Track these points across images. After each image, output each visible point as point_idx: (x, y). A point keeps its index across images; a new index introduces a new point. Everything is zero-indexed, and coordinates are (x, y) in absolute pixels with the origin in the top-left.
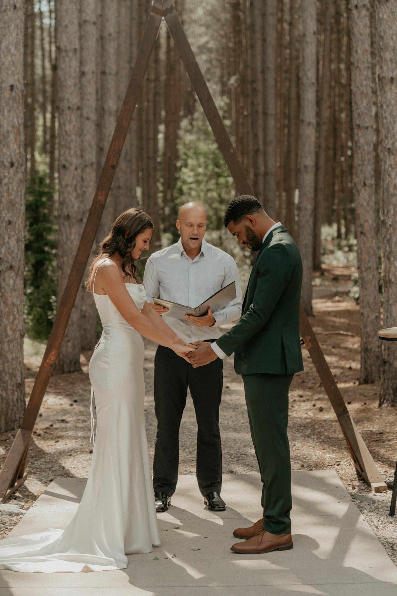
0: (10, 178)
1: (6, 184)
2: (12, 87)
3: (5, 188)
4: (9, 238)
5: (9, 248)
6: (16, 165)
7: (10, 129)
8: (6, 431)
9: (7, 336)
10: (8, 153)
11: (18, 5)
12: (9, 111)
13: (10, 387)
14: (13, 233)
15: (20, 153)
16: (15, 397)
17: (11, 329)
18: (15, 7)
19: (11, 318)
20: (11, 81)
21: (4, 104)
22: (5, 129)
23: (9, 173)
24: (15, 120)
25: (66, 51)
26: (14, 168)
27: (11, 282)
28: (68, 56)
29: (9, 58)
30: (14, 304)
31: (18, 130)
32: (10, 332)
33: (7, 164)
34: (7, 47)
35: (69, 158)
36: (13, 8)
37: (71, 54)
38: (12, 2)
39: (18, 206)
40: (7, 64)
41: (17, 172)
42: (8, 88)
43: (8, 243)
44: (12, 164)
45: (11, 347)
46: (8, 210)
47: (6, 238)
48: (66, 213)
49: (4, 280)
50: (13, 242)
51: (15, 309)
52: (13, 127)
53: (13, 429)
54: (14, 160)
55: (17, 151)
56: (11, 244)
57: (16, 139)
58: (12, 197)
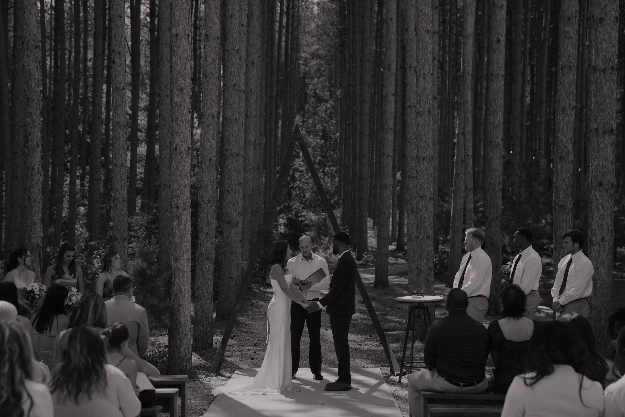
0: (208, 209)
1: (206, 213)
2: (210, 159)
3: (205, 215)
4: (207, 242)
5: (207, 248)
6: (212, 202)
7: (209, 183)
8: (202, 349)
9: (204, 296)
10: (208, 196)
11: (214, 115)
12: (208, 173)
13: (205, 325)
14: (209, 239)
15: (214, 195)
16: (208, 330)
17: (207, 292)
18: (213, 116)
19: (207, 286)
20: (210, 157)
21: (206, 169)
22: (206, 183)
23: (207, 207)
24: (212, 178)
25: (230, 120)
26: (211, 204)
27: (208, 266)
28: (232, 124)
29: (209, 144)
30: (208, 279)
31: (213, 183)
32: (206, 294)
33: (207, 202)
34: (208, 138)
35: (231, 186)
36: (212, 117)
37: (233, 122)
38: (211, 114)
39: (212, 224)
40: (208, 147)
41: (211, 206)
42: (208, 160)
43: (206, 245)
44: (209, 202)
45: (207, 303)
46: (207, 227)
47: (206, 242)
48: (228, 220)
49: (204, 265)
50: (209, 244)
51: (209, 281)
52: (210, 181)
53: (207, 348)
54: (211, 200)
55: (213, 195)
56: (208, 246)
57: (212, 188)
58: (209, 220)
